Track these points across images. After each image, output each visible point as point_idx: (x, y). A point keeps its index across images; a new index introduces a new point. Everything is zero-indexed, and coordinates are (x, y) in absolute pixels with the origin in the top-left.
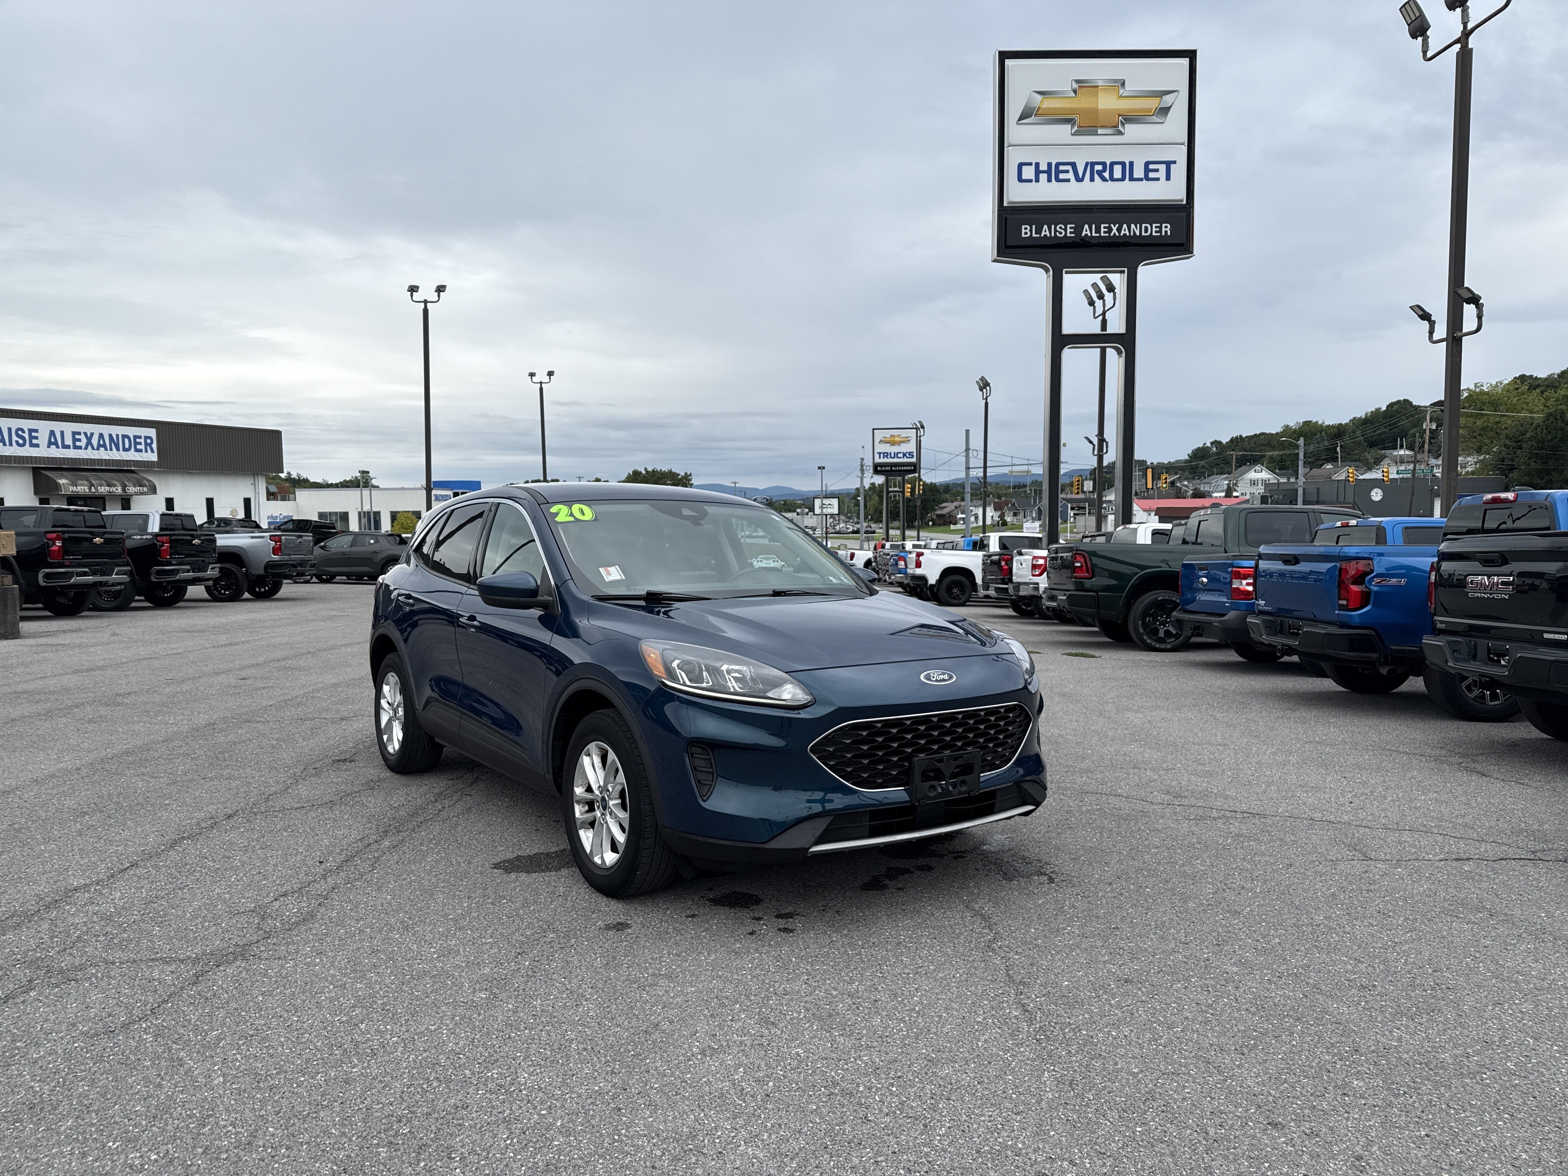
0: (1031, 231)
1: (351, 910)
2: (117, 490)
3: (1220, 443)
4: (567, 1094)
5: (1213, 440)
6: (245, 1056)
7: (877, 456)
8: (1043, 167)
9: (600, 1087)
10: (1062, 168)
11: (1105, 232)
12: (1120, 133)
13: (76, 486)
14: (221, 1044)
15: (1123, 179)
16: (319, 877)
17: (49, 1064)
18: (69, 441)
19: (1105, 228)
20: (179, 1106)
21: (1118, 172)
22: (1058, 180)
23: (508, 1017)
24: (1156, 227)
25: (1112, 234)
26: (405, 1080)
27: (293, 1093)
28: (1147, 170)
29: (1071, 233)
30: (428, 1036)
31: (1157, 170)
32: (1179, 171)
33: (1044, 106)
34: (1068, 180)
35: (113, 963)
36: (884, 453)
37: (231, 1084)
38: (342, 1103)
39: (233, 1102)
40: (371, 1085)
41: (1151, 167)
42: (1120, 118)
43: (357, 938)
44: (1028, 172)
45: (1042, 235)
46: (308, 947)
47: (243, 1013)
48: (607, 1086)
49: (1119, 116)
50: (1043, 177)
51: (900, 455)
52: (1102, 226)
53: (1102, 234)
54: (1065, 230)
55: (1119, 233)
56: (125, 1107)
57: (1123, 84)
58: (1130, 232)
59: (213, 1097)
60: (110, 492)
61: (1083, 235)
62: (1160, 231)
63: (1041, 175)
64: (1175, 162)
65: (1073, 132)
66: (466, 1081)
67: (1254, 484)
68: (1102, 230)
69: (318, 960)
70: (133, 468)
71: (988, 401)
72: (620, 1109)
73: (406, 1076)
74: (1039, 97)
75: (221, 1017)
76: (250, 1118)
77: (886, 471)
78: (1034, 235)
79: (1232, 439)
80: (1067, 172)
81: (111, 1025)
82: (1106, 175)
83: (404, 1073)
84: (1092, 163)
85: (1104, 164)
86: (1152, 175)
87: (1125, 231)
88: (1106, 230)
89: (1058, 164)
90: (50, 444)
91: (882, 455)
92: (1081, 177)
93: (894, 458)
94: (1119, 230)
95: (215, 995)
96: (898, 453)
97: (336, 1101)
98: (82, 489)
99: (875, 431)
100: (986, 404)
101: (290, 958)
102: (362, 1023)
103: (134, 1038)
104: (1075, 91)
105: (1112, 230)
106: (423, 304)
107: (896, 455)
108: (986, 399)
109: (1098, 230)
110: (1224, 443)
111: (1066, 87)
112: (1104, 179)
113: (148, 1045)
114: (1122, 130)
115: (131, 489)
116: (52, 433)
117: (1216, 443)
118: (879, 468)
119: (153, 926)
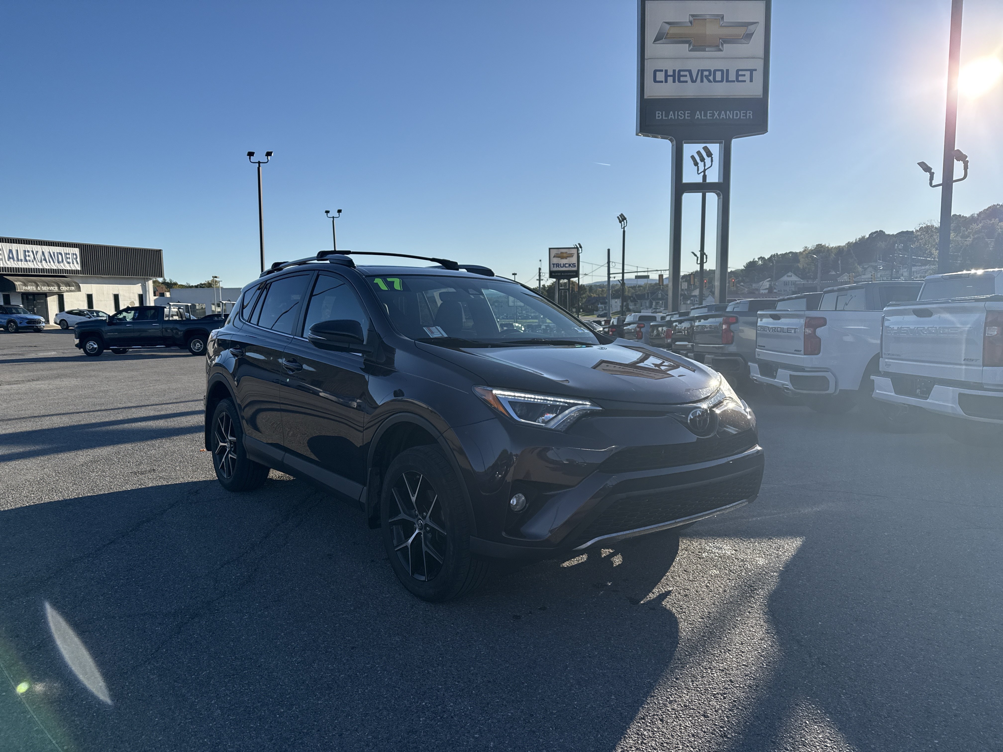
0: (662, 115)
1: (279, 574)
2: (54, 288)
3: (764, 258)
4: (489, 719)
5: (759, 257)
6: (233, 692)
7: (552, 266)
8: (670, 73)
9: (512, 713)
10: (682, 73)
11: (710, 116)
12: (721, 50)
13: (27, 286)
14: (211, 682)
15: (722, 81)
16: (249, 549)
17: (82, 701)
18: (21, 256)
19: (710, 113)
20: (192, 736)
21: (718, 76)
22: (680, 81)
23: (422, 656)
24: (743, 113)
25: (715, 118)
26: (361, 710)
27: (278, 722)
28: (738, 75)
29: (688, 116)
30: (367, 673)
31: (744, 75)
32: (758, 77)
33: (671, 32)
34: (686, 82)
35: (114, 617)
36: (557, 264)
37: (228, 716)
38: (318, 730)
39: (233, 731)
40: (336, 714)
41: (740, 73)
42: (720, 40)
43: (290, 595)
44: (660, 76)
45: (669, 118)
46: (256, 603)
47: (222, 656)
48: (517, 712)
49: (720, 39)
50: (670, 79)
51: (567, 265)
52: (708, 112)
53: (708, 118)
54: (684, 115)
55: (719, 117)
56: (150, 737)
57: (723, 18)
58: (726, 117)
59: (217, 727)
60: (50, 290)
61: (696, 118)
62: (746, 116)
63: (669, 78)
64: (756, 70)
65: (690, 49)
66: (407, 710)
67: (787, 284)
68: (708, 115)
69: (266, 613)
70: (64, 274)
71: (625, 229)
72: (534, 732)
73: (360, 706)
74: (668, 26)
75: (206, 660)
76: (251, 745)
77: (557, 276)
78: (664, 118)
79: (771, 256)
80: (686, 76)
81: (123, 667)
82: (711, 78)
83: (359, 704)
84: (702, 70)
85: (710, 71)
86: (741, 78)
87: (723, 115)
88: (711, 115)
89: (680, 71)
90: (9, 258)
91: (555, 265)
92: (694, 79)
93: (563, 267)
94: (719, 115)
95: (196, 642)
96: (565, 264)
97: (313, 729)
98: (31, 288)
99: (551, 250)
100: (624, 232)
101: (245, 611)
102: (314, 663)
103: (143, 678)
104: (691, 22)
105: (715, 115)
106: (257, 164)
107: (564, 265)
108: (624, 228)
109: (705, 115)
110: (767, 258)
111: (686, 19)
112: (709, 81)
113: (156, 684)
114: (722, 49)
115: (64, 288)
116: (10, 251)
117: (761, 258)
118: (553, 274)
119: (137, 588)
